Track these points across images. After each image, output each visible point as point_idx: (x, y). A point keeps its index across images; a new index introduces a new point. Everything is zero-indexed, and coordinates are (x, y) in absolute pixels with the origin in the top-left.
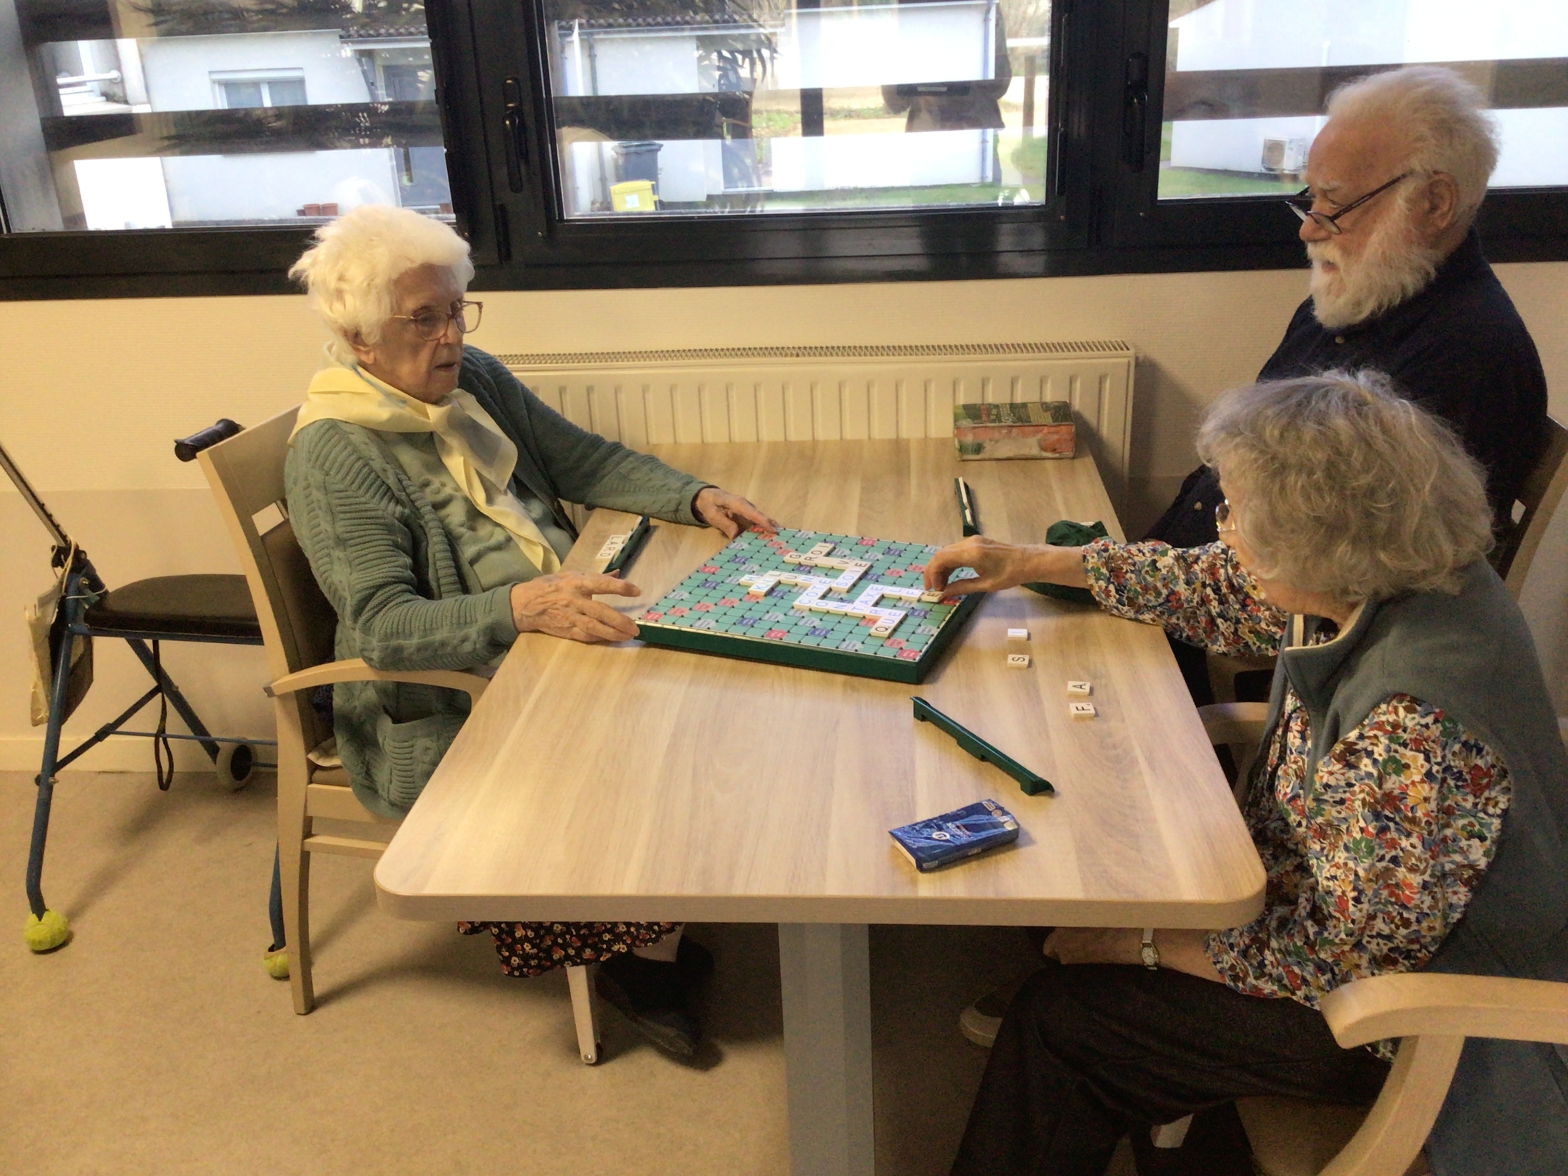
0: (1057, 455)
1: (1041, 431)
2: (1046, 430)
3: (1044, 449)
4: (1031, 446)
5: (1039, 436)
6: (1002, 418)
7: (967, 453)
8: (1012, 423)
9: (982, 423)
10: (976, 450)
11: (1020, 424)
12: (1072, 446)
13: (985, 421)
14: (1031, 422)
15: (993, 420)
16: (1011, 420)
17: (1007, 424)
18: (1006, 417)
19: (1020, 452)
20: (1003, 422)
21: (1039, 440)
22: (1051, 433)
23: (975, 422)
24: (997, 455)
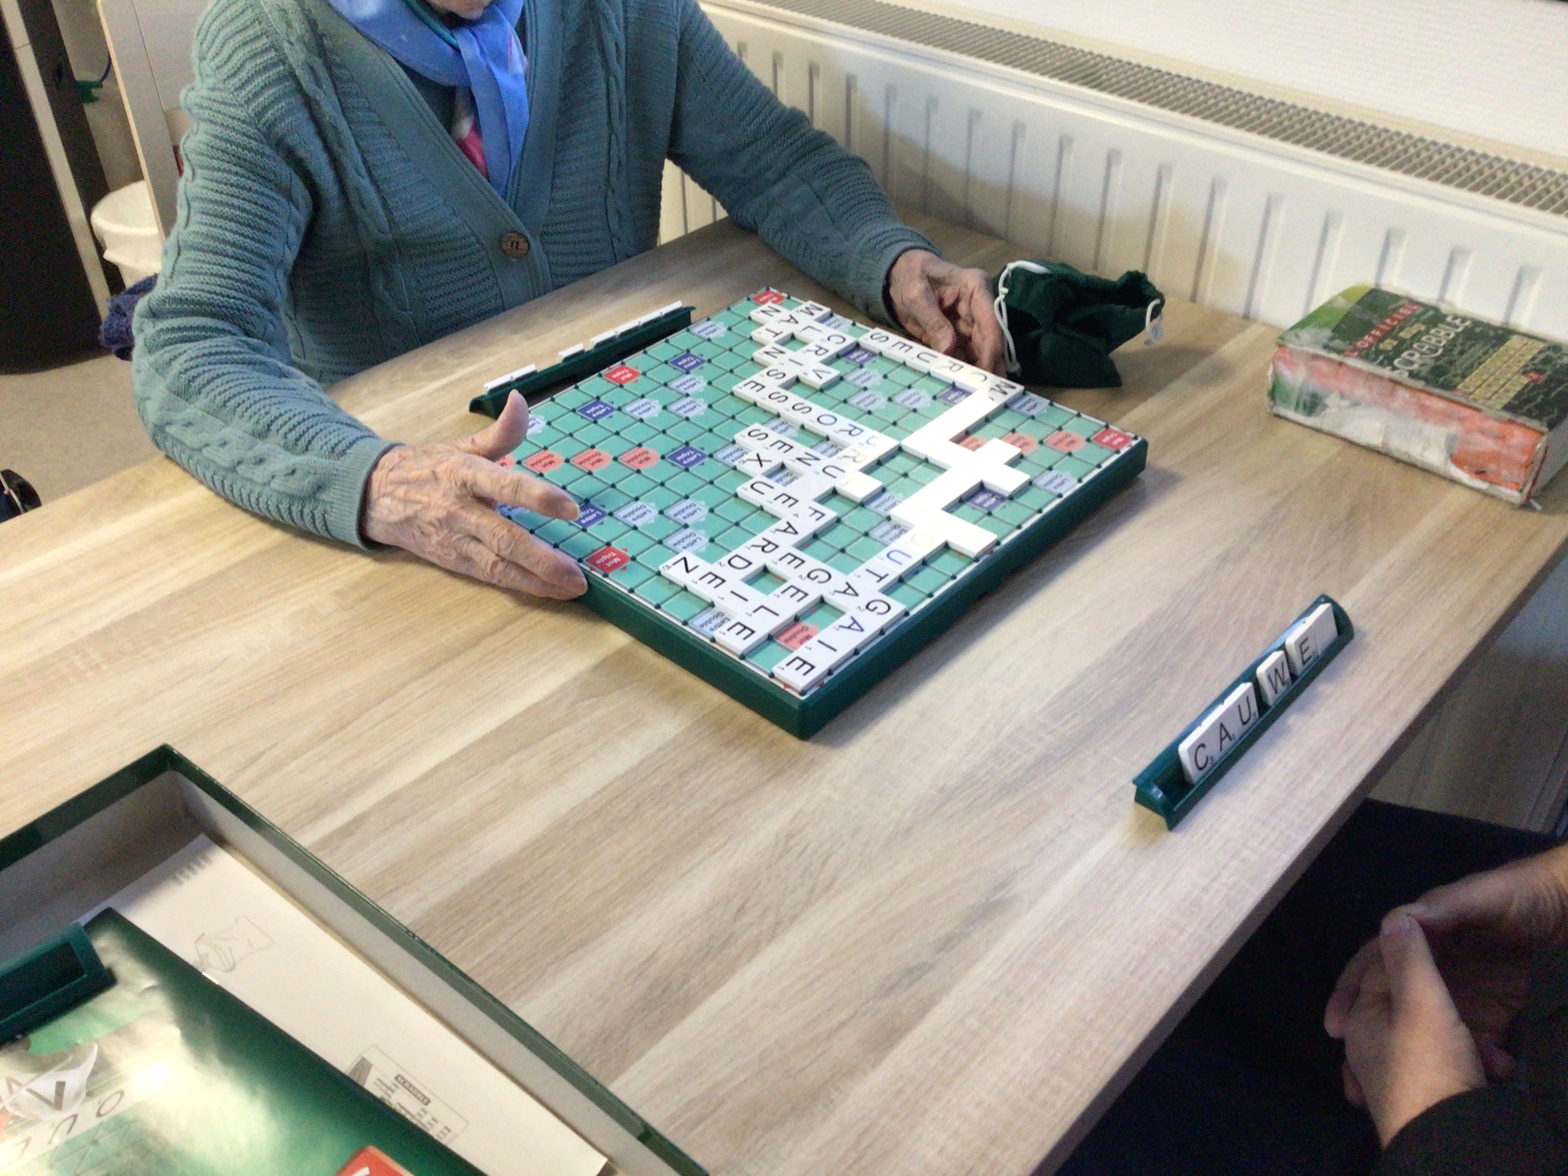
0: (1485, 485)
1: (1461, 420)
3: (1458, 461)
4: (1429, 442)
5: (1455, 428)
6: (1405, 355)
7: (1285, 402)
8: (1412, 375)
9: (1340, 352)
10: (1305, 406)
11: (1420, 384)
12: (1522, 478)
13: (1355, 349)
14: (1460, 387)
15: (1378, 352)
16: (1415, 367)
17: (1395, 375)
18: (1417, 355)
19: (1399, 445)
20: (1391, 364)
21: (1451, 440)
22: (1483, 432)
23: (1338, 343)
24: (1348, 432)
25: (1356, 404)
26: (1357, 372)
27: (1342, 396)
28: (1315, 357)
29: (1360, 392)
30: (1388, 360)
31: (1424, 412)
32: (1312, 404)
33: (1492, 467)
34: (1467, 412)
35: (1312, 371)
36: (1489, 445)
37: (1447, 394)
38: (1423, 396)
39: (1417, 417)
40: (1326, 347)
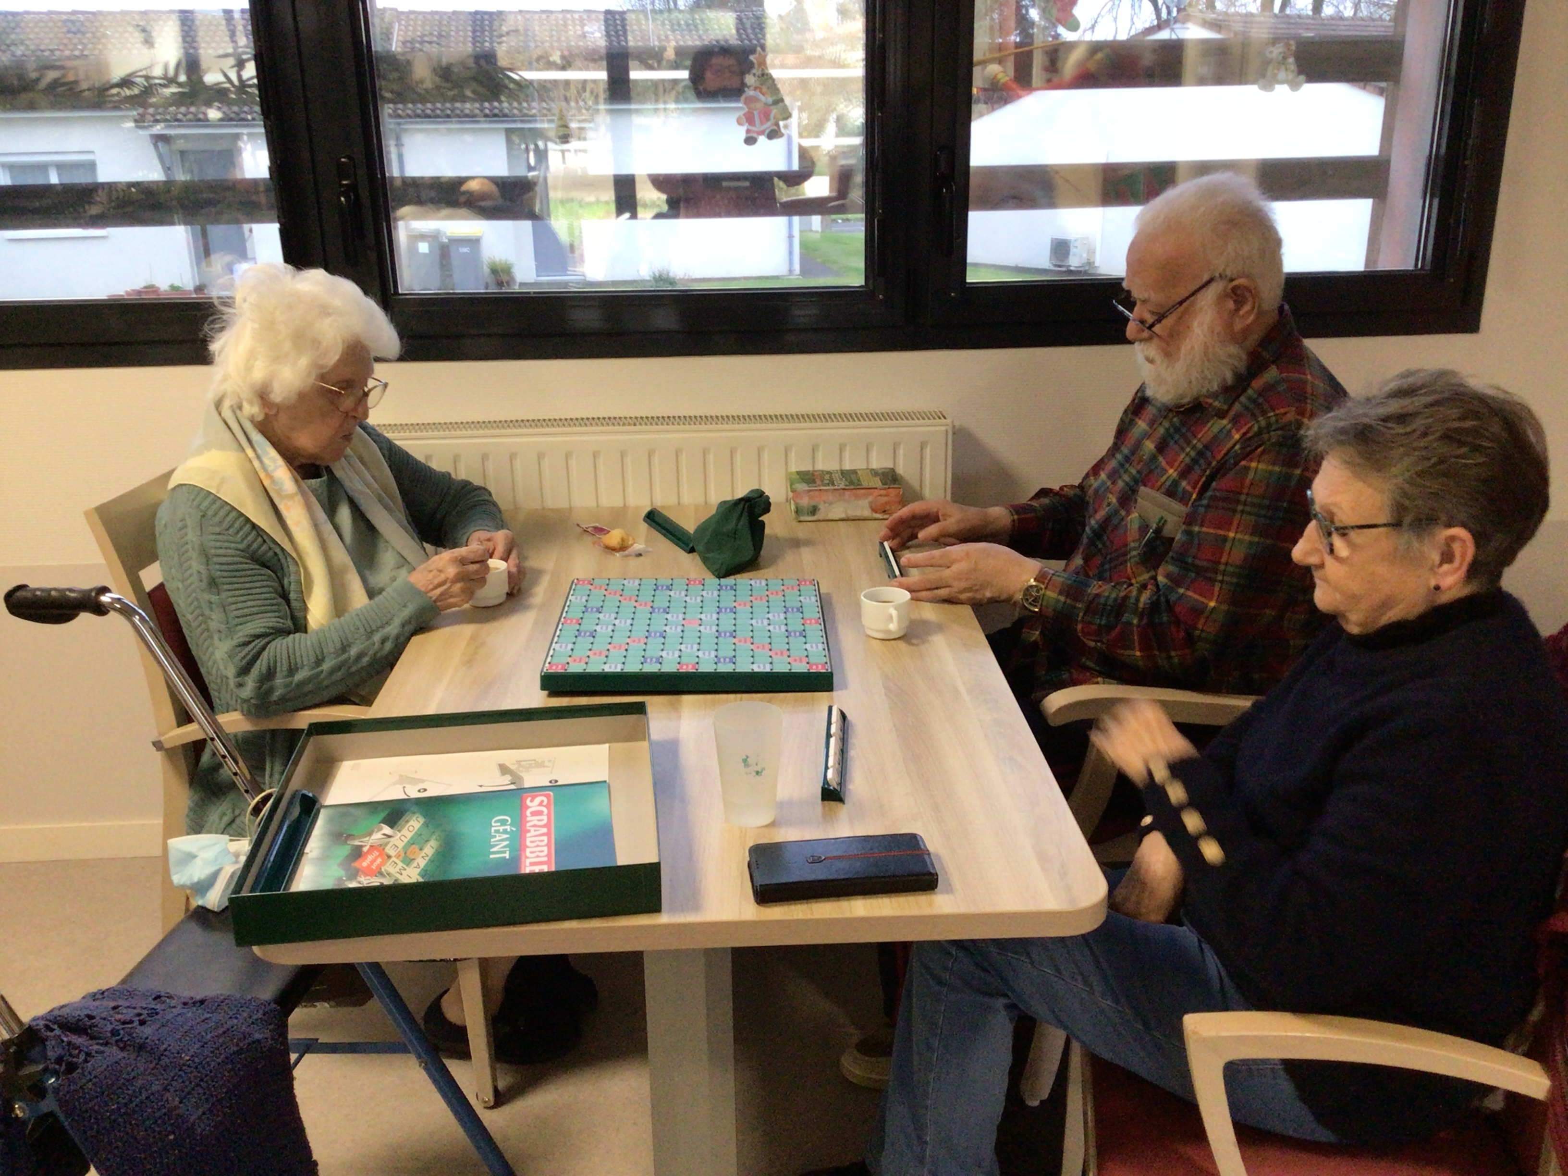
1: (871, 494)
2: (876, 492)
3: (875, 511)
4: (862, 507)
5: (870, 498)
6: (835, 482)
7: (803, 514)
8: (846, 486)
9: (815, 487)
10: (811, 513)
11: (852, 487)
13: (818, 486)
14: (863, 484)
15: (827, 484)
16: (843, 484)
17: (840, 487)
18: (838, 482)
19: (852, 513)
20: (836, 485)
21: (870, 503)
22: (881, 495)
23: (811, 485)
24: (830, 517)
25: (831, 503)
26: (826, 490)
27: (825, 503)
28: (810, 491)
29: (830, 497)
30: (833, 484)
31: (857, 497)
32: (814, 510)
33: (888, 508)
34: (872, 491)
35: (810, 498)
36: (885, 499)
37: (862, 487)
39: (855, 499)
40: (809, 487)
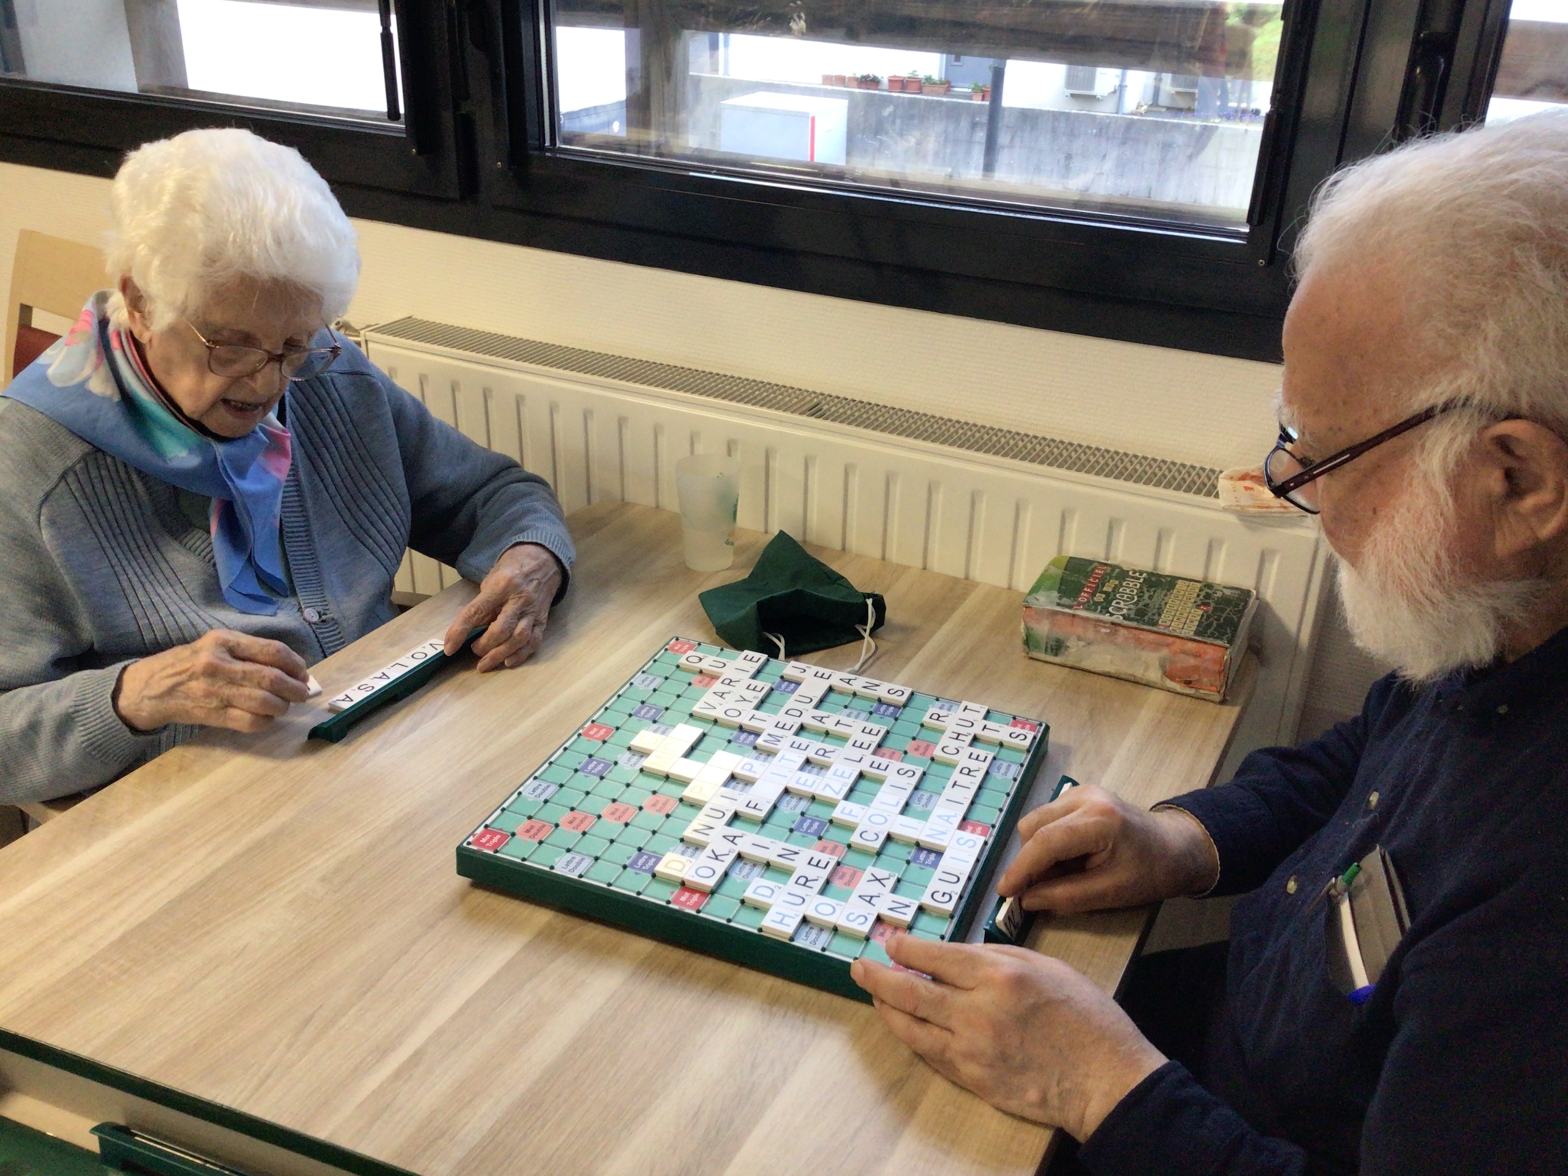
0: (1192, 691)
1: (1168, 645)
2: (1179, 643)
3: (1169, 674)
4: (1147, 663)
5: (1165, 652)
6: (1114, 603)
7: (1037, 647)
8: (1125, 617)
9: (1070, 607)
10: (1052, 649)
11: (1134, 624)
12: (1218, 683)
13: (1079, 604)
14: (1160, 622)
15: (1096, 604)
16: (1125, 611)
17: (1113, 619)
18: (1122, 603)
19: (1125, 669)
20: (1108, 612)
21: (1163, 661)
22: (1184, 652)
23: (1065, 601)
24: (1085, 665)
25: (1089, 643)
26: (1087, 619)
27: (1079, 638)
28: (1056, 613)
29: (1091, 634)
30: (1105, 610)
31: (1139, 642)
32: (1057, 647)
33: (1195, 677)
34: (1171, 639)
35: (1053, 624)
36: (1192, 661)
37: (1155, 629)
38: (1137, 632)
39: (1136, 648)
40: (1059, 604)
